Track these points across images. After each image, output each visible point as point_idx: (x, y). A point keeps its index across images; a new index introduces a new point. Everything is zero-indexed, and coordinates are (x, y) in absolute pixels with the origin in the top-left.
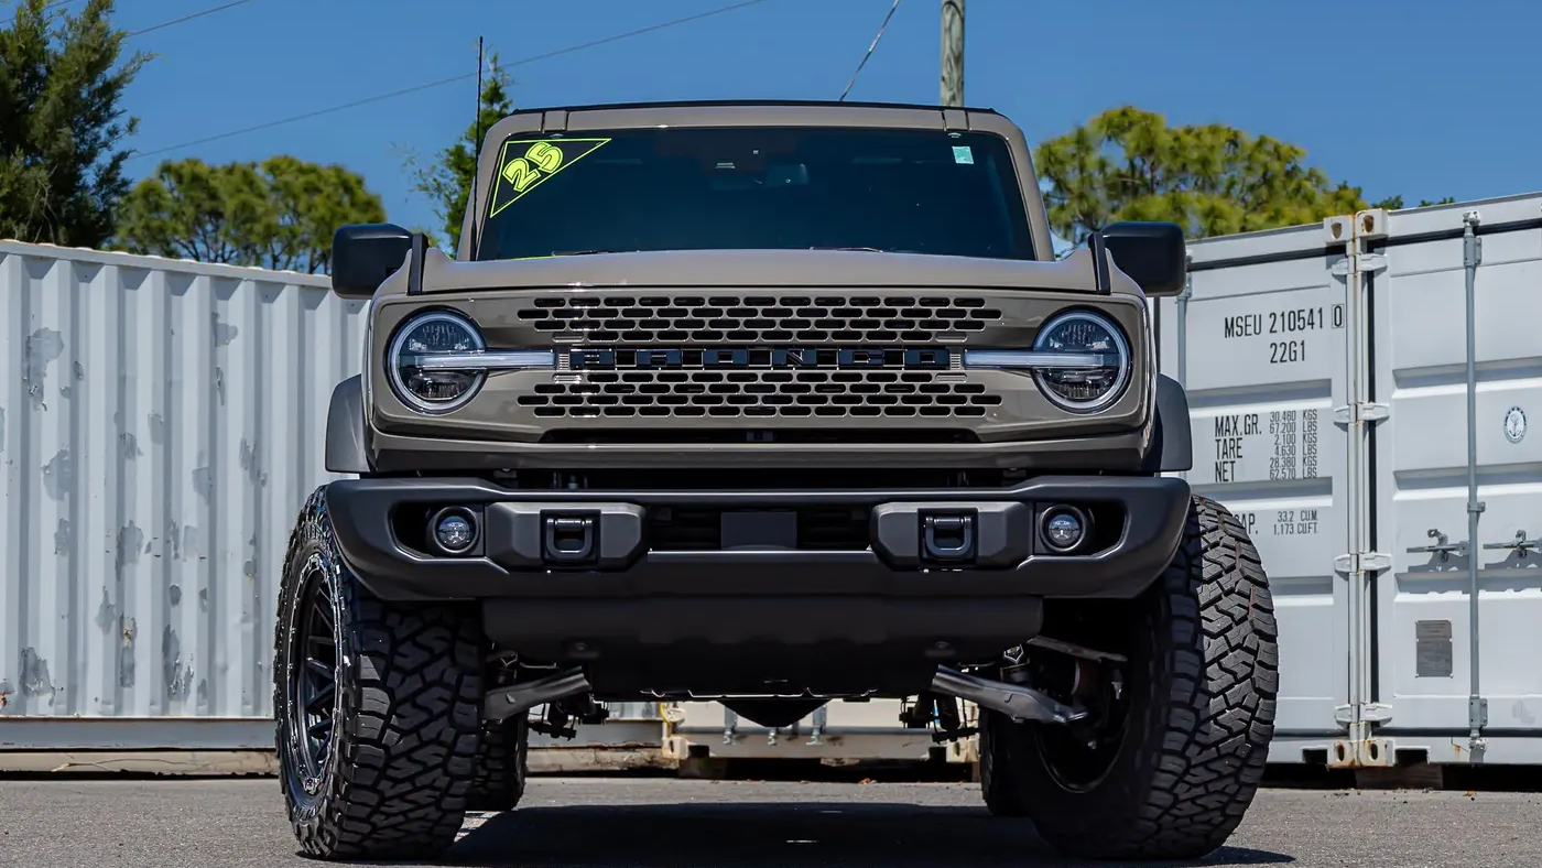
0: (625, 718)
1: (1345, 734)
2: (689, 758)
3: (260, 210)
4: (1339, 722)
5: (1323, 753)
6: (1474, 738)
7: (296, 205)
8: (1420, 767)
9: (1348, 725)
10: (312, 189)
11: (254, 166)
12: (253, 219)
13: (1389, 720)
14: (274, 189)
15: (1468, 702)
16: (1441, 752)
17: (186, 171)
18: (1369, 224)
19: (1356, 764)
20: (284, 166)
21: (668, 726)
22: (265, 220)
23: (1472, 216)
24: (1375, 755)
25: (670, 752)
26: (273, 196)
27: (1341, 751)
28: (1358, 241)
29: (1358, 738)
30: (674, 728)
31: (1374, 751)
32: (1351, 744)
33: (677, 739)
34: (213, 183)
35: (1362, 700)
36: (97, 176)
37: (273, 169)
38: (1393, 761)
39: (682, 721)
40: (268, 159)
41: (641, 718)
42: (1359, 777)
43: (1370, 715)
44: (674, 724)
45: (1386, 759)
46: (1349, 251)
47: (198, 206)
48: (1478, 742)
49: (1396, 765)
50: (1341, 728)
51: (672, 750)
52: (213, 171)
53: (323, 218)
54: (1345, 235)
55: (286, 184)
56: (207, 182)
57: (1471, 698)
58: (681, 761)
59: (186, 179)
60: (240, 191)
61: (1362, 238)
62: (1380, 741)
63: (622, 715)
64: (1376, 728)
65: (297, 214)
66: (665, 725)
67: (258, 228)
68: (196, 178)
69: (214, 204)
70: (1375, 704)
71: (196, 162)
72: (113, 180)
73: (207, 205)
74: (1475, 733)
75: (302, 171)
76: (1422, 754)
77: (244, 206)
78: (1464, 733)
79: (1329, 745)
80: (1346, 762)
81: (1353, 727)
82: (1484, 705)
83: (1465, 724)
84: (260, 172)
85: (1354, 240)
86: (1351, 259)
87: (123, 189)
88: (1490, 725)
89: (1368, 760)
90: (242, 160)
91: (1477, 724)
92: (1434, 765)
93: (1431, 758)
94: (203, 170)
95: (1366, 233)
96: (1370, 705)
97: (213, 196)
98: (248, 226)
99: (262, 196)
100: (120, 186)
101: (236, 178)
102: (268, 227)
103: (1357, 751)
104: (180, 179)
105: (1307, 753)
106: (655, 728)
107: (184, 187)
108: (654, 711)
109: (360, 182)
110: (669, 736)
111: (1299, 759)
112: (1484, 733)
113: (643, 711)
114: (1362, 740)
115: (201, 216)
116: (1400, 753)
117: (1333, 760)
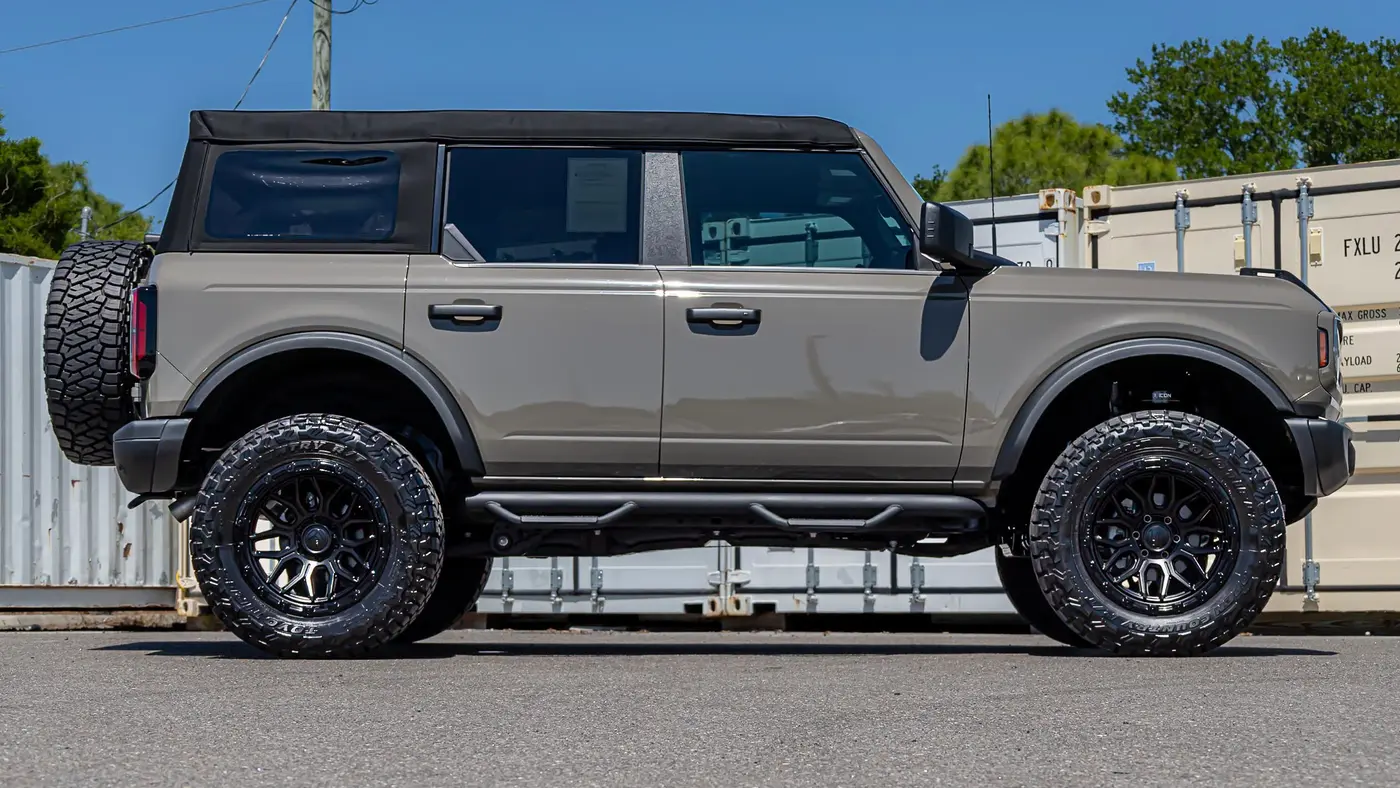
1: (716, 592)
4: (711, 584)
5: (698, 608)
6: (810, 595)
8: (769, 616)
9: (718, 586)
13: (748, 582)
15: (805, 570)
16: (785, 604)
18: (736, 228)
19: (725, 613)
23: (812, 226)
24: (738, 607)
27: (713, 605)
28: (729, 241)
29: (726, 595)
31: (738, 604)
32: (721, 599)
35: (729, 568)
38: (751, 612)
42: (724, 623)
43: (734, 578)
45: (746, 610)
46: (722, 247)
48: (813, 597)
49: (753, 615)
50: (713, 588)
54: (719, 236)
57: (809, 566)
61: (732, 239)
62: (742, 597)
64: (738, 588)
70: (738, 571)
74: (811, 591)
76: (772, 607)
78: (803, 591)
79: (704, 601)
80: (717, 612)
81: (722, 587)
82: (817, 570)
83: (802, 584)
85: (725, 240)
86: (723, 253)
88: (823, 584)
89: (732, 611)
91: (812, 584)
92: (780, 614)
93: (780, 609)
95: (734, 235)
96: (734, 572)
103: (725, 604)
105: (688, 607)
112: (817, 591)
114: (729, 596)
116: (757, 607)
117: (707, 611)
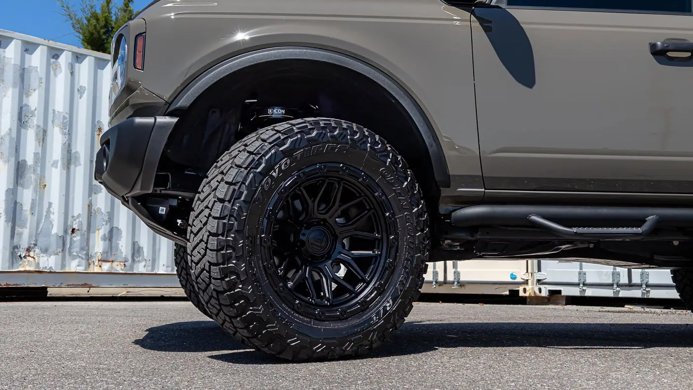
111: (507, 293)
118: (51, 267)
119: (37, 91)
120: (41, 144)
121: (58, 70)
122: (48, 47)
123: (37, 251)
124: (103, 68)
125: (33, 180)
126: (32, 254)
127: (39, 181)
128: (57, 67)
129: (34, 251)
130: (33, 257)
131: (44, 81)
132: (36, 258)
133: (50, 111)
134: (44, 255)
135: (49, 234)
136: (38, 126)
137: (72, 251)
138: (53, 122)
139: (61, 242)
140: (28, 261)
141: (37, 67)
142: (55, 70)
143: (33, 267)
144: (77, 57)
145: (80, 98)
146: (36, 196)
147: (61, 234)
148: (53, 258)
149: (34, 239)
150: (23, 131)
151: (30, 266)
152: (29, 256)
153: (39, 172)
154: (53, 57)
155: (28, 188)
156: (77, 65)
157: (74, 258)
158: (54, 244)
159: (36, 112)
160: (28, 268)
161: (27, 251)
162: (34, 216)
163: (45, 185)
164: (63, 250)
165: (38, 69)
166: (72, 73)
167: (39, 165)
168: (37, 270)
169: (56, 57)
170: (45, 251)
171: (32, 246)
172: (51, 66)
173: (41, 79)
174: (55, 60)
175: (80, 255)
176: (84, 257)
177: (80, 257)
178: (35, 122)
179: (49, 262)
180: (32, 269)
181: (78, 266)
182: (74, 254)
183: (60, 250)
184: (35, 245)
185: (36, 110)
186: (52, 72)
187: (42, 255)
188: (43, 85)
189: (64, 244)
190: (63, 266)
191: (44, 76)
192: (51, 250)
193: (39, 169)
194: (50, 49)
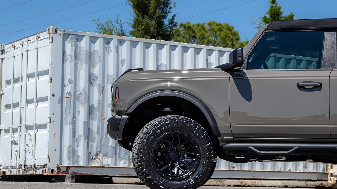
0: (318, 172)
2: (336, 183)
3: (206, 36)
7: (216, 34)
10: (220, 30)
11: (204, 24)
12: (204, 38)
14: (210, 30)
17: (186, 26)
20: (213, 24)
21: (330, 174)
22: (207, 39)
25: (330, 182)
26: (210, 32)
30: (332, 175)
33: (332, 178)
34: (194, 29)
36: (169, 22)
37: (210, 25)
39: (334, 173)
40: (208, 22)
41: (322, 172)
44: (332, 174)
47: (190, 35)
51: (331, 181)
52: (194, 26)
53: (223, 38)
55: (213, 28)
56: (192, 28)
58: (333, 184)
59: (187, 28)
60: (201, 31)
63: (317, 171)
65: (216, 36)
66: (329, 174)
67: (206, 40)
68: (189, 27)
69: (194, 34)
71: (189, 23)
72: (173, 22)
73: (192, 35)
75: (217, 25)
77: (202, 35)
84: (206, 26)
87: (176, 25)
90: (201, 22)
94: (191, 25)
97: (194, 32)
98: (203, 40)
99: (207, 32)
100: (175, 24)
101: (200, 27)
102: (208, 40)
104: (185, 28)
106: (326, 175)
107: (186, 30)
108: (326, 170)
109: (233, 28)
110: (330, 177)
113: (323, 170)
115: (190, 37)
118: (109, 165)
119: (98, 64)
120: (101, 95)
121: (110, 50)
122: (104, 38)
123: (101, 155)
124: (135, 47)
125: (98, 115)
126: (98, 157)
127: (101, 116)
128: (109, 49)
129: (100, 155)
130: (99, 159)
131: (102, 58)
132: (101, 160)
133: (106, 75)
134: (105, 158)
135: (108, 146)
136: (99, 85)
137: (121, 155)
138: (108, 81)
139: (114, 150)
140: (97, 161)
141: (98, 51)
142: (108, 51)
143: (99, 164)
144: (120, 42)
145: (123, 66)
146: (100, 124)
147: (114, 145)
148: (110, 159)
149: (99, 148)
150: (91, 87)
151: (98, 164)
152: (97, 158)
153: (101, 111)
154: (107, 44)
155: (95, 120)
156: (120, 46)
157: (122, 159)
158: (110, 152)
159: (98, 76)
160: (97, 165)
161: (96, 155)
162: (99, 135)
163: (105, 118)
164: (115, 155)
165: (99, 52)
166: (118, 52)
167: (101, 106)
168: (102, 166)
169: (108, 43)
170: (106, 155)
171: (99, 152)
172: (106, 49)
173: (100, 57)
174: (107, 45)
175: (125, 157)
176: (127, 159)
177: (125, 159)
178: (98, 83)
179: (108, 162)
180: (99, 165)
181: (124, 164)
182: (122, 157)
183: (114, 155)
184: (100, 152)
185: (98, 75)
186: (106, 52)
187: (104, 157)
188: (102, 61)
189: (116, 151)
190: (116, 164)
191: (102, 56)
192: (108, 155)
193: (101, 109)
194: (105, 39)
